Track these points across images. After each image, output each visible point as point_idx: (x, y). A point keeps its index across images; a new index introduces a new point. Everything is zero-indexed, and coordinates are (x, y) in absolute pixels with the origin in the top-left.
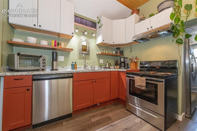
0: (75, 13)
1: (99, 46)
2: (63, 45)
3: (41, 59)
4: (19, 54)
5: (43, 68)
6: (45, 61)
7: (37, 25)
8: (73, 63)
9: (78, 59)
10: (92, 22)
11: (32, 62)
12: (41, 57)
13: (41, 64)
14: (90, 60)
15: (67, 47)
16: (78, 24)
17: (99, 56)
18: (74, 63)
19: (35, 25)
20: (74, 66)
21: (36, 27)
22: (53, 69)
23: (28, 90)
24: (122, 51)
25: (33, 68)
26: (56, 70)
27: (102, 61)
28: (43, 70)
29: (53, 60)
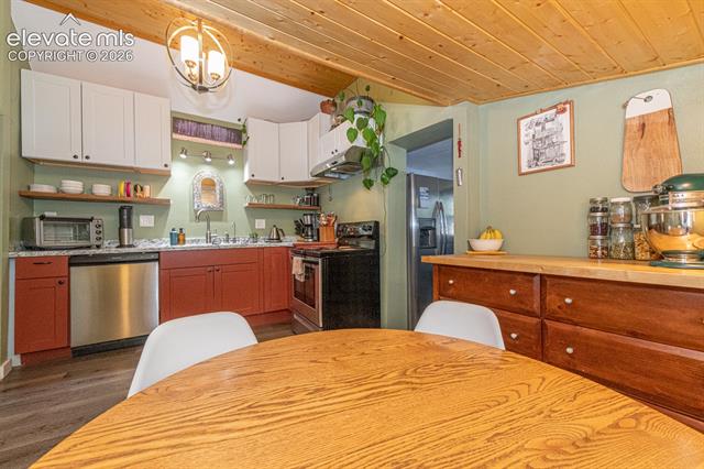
0: (172, 112)
1: (252, 185)
2: (147, 192)
3: (92, 226)
4: (42, 218)
5: (98, 243)
6: (101, 235)
7: (80, 157)
8: (173, 230)
9: (191, 221)
10: (228, 129)
11: (75, 232)
12: (91, 220)
13: (93, 236)
14: (226, 221)
15: (160, 196)
16: (190, 138)
17: (253, 210)
18: (177, 232)
19: (75, 157)
20: (177, 237)
21: (79, 160)
22: (121, 246)
23: (60, 283)
24: (318, 198)
25: (73, 243)
26: (130, 246)
27: (261, 224)
28: (98, 247)
29: (122, 226)
